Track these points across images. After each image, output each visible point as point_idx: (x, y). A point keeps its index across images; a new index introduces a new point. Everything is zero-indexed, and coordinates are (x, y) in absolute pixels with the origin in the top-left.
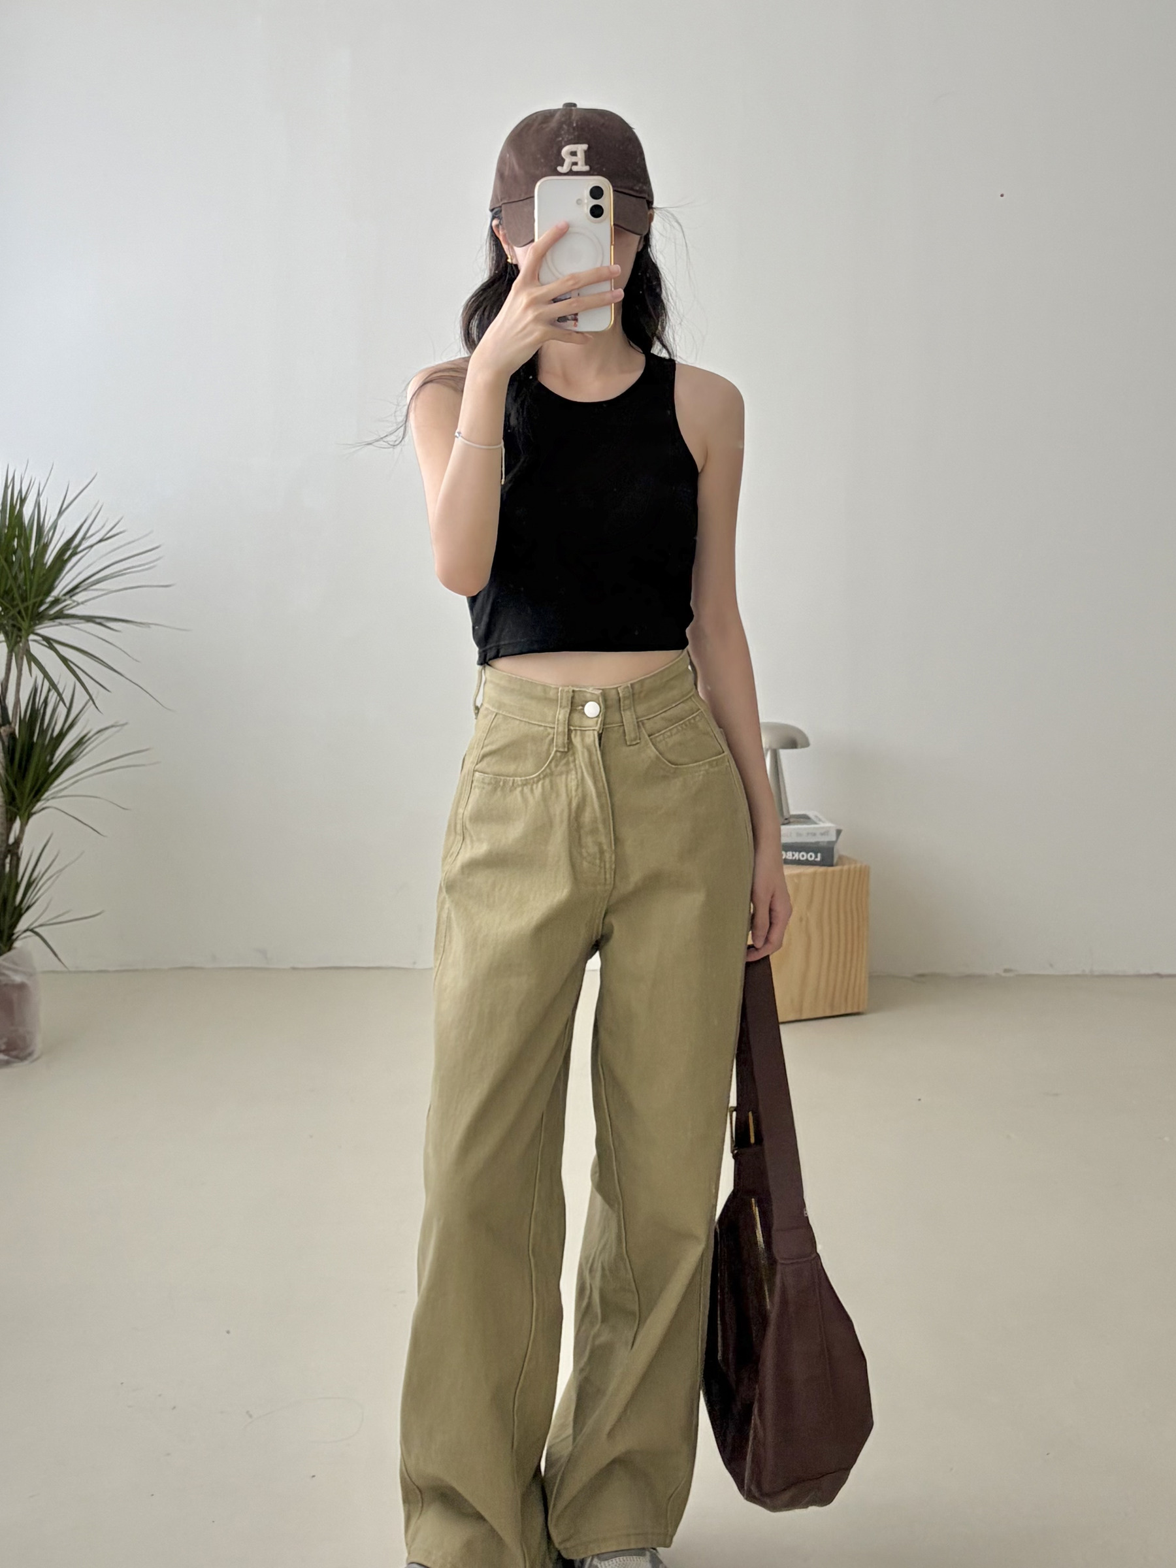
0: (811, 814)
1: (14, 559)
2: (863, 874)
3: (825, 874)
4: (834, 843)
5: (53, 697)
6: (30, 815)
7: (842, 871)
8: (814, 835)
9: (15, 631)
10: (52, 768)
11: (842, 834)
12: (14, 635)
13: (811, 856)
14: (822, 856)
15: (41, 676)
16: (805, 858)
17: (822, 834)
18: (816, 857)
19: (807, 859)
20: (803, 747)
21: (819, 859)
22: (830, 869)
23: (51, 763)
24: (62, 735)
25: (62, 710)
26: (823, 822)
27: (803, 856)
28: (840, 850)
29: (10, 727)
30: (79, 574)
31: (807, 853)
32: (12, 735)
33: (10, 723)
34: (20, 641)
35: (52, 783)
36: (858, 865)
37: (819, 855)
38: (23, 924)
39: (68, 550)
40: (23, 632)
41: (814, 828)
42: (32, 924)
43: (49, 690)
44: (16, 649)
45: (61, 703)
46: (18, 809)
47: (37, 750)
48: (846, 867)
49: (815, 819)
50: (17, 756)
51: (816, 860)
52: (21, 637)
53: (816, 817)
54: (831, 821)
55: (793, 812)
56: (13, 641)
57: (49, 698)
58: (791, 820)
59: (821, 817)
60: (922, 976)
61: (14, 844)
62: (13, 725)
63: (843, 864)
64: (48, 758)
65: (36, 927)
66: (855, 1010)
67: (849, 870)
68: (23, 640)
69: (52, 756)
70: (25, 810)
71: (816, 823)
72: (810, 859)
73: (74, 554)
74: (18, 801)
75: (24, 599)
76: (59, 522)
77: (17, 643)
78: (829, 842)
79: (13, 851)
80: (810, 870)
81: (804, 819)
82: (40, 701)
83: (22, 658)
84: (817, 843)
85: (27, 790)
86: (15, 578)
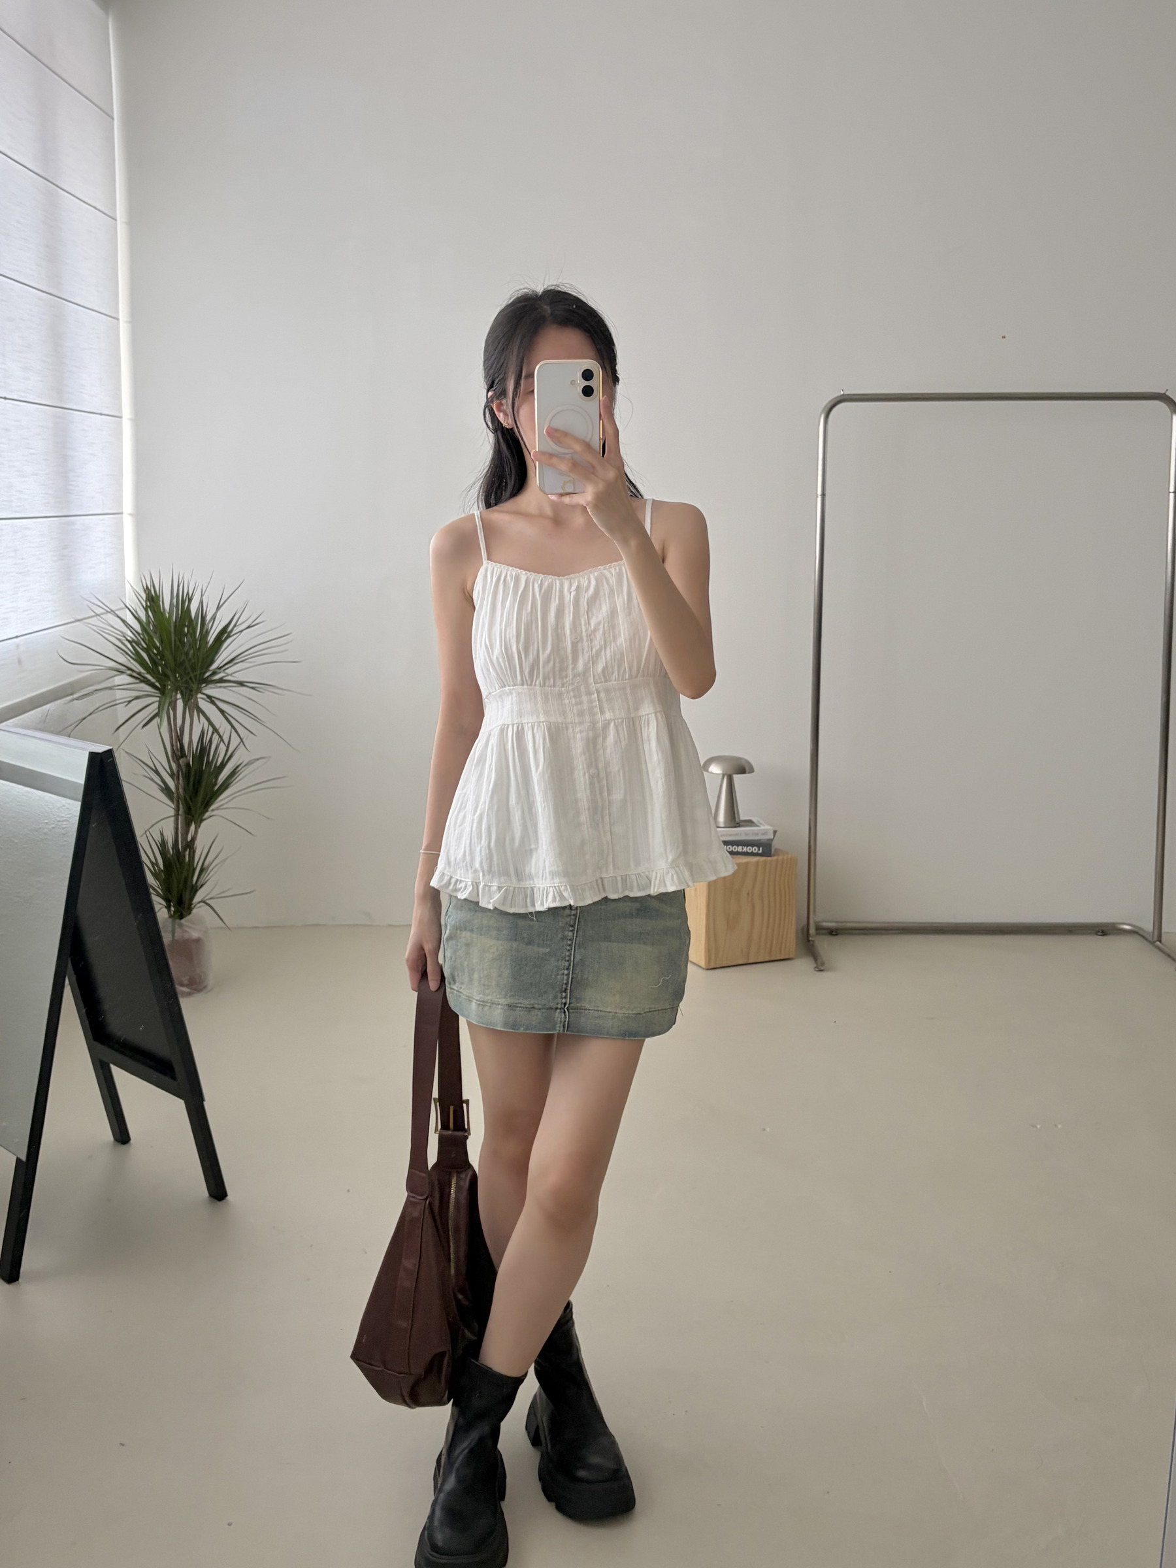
1: (186, 640)
5: (215, 737)
6: (202, 821)
9: (188, 692)
10: (216, 788)
12: (187, 694)
15: (206, 724)
23: (215, 784)
24: (223, 765)
25: (222, 748)
29: (187, 759)
30: (233, 651)
32: (188, 765)
33: (186, 756)
34: (192, 698)
35: (216, 799)
38: (198, 898)
39: (224, 634)
40: (194, 692)
42: (204, 897)
43: (213, 733)
44: (189, 703)
45: (222, 743)
46: (193, 816)
47: (205, 776)
50: (191, 780)
52: (192, 696)
56: (187, 699)
57: (213, 739)
61: (191, 841)
62: (188, 758)
64: (214, 780)
65: (208, 900)
68: (194, 698)
69: (217, 778)
70: (199, 817)
73: (229, 637)
74: (193, 811)
75: (194, 669)
76: (218, 614)
77: (189, 699)
79: (190, 845)
82: (206, 740)
83: (193, 712)
85: (199, 804)
86: (187, 654)
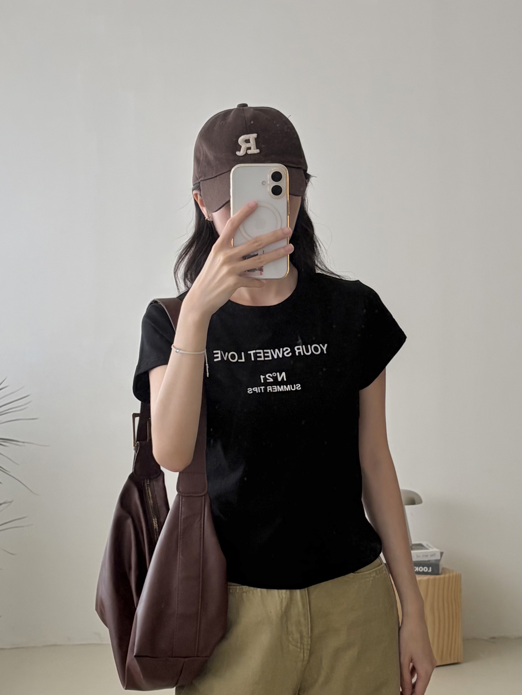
0: (424, 543)
2: (458, 579)
3: (435, 579)
4: (439, 560)
7: (444, 578)
8: (427, 556)
11: (444, 555)
13: (425, 569)
14: (432, 569)
16: (422, 571)
17: (432, 556)
18: (429, 569)
19: (423, 571)
20: (418, 504)
21: (430, 571)
22: (438, 577)
26: (432, 548)
27: (421, 569)
28: (443, 564)
31: (423, 567)
36: (455, 574)
37: (430, 568)
41: (426, 552)
48: (447, 575)
49: (427, 547)
51: (429, 571)
53: (427, 545)
54: (437, 547)
55: (414, 542)
58: (413, 547)
59: (430, 545)
60: (493, 638)
63: (445, 574)
66: (456, 661)
67: (449, 577)
71: (427, 549)
72: (425, 571)
78: (436, 560)
80: (425, 577)
81: (420, 546)
84: (429, 561)
